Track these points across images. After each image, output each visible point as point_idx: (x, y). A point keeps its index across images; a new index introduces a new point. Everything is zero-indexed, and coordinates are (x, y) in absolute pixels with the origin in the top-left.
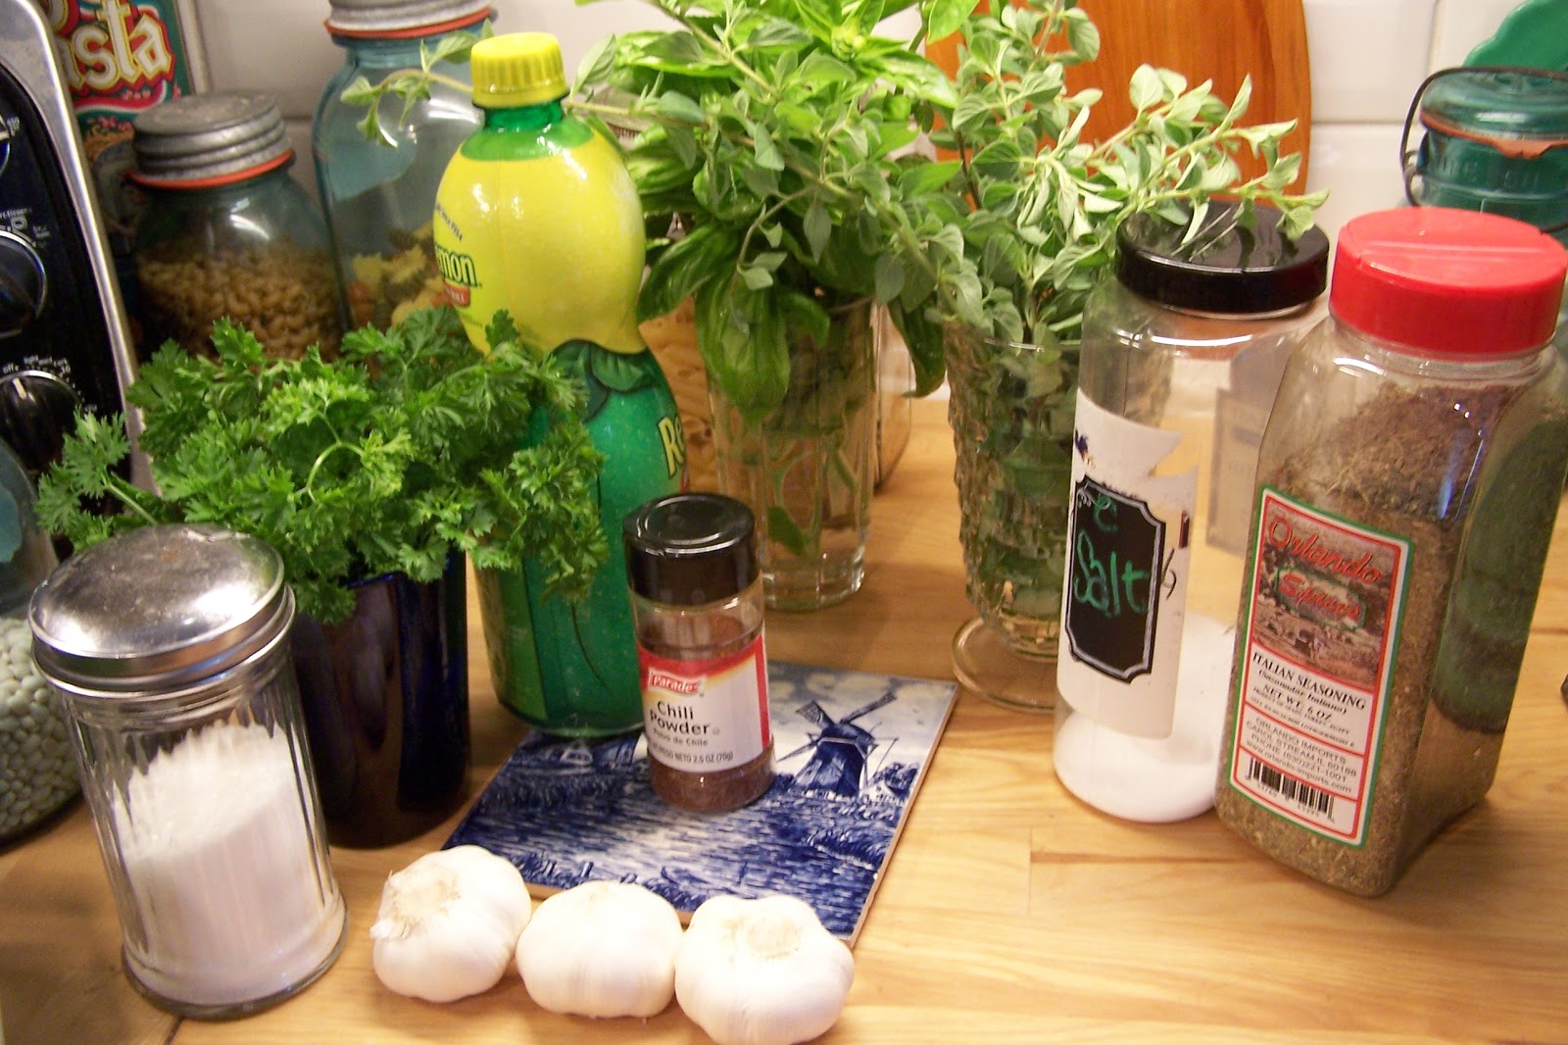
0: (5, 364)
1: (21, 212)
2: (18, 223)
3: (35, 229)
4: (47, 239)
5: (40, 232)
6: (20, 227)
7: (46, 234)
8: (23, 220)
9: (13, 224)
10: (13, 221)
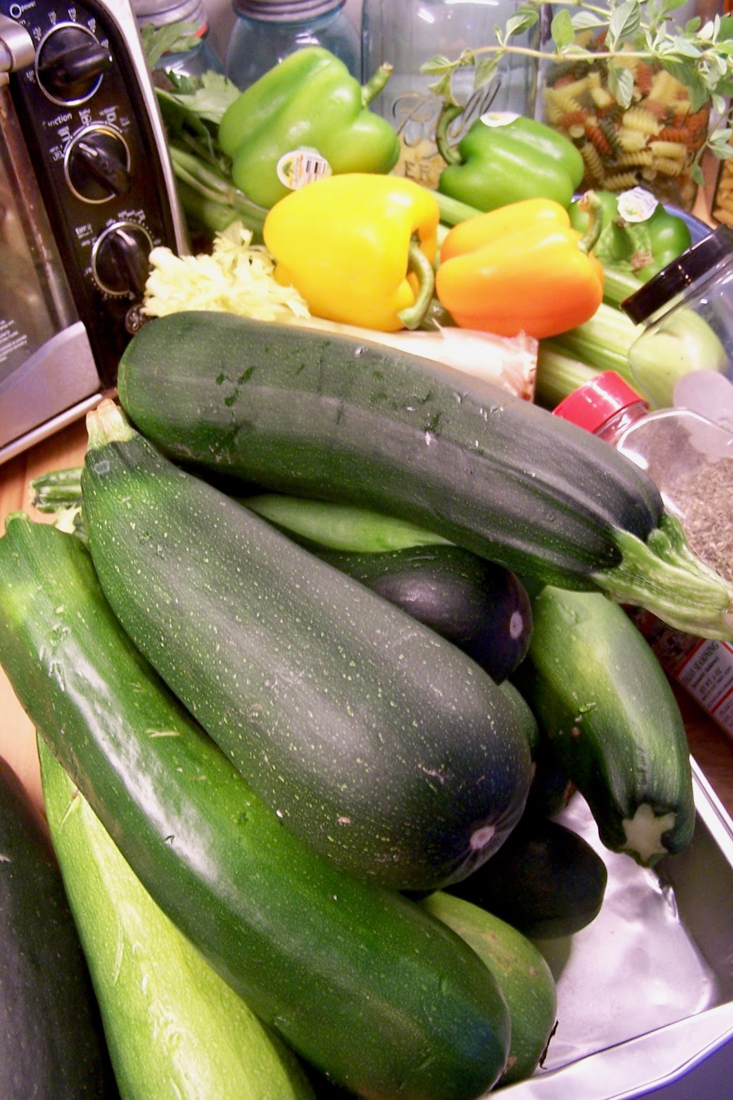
0: (107, 220)
1: (113, 109)
2: (111, 117)
3: (122, 120)
4: (128, 126)
5: (124, 122)
6: (113, 120)
7: (128, 123)
8: (114, 114)
9: (108, 119)
10: (109, 116)
